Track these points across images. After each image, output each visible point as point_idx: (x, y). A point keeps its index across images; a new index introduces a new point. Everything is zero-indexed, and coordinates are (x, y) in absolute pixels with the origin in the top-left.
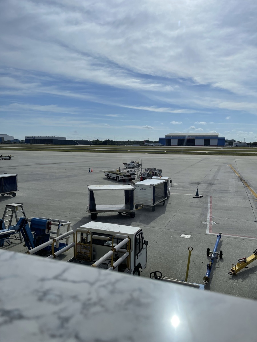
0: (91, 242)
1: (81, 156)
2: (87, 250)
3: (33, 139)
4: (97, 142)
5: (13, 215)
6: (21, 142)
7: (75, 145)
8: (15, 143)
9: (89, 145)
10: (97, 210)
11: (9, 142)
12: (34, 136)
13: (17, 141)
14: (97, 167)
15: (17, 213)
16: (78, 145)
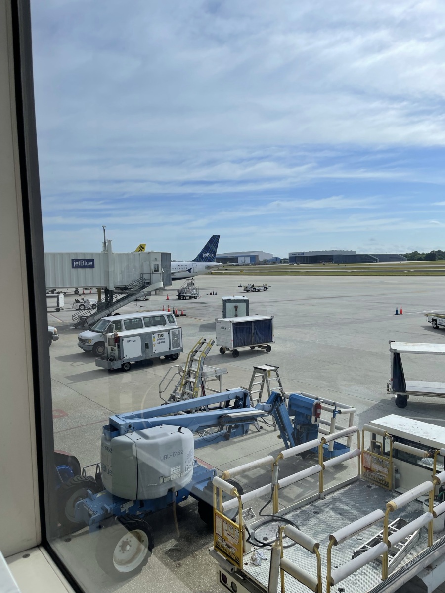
0: (391, 454)
1: (382, 282)
2: (383, 468)
3: (300, 256)
4: (413, 257)
5: (263, 384)
6: (283, 261)
7: (373, 262)
8: (274, 263)
9: (399, 262)
10: (408, 389)
11: (266, 262)
12: (302, 251)
13: (277, 261)
14: (413, 305)
15: (269, 382)
16: (377, 262)
